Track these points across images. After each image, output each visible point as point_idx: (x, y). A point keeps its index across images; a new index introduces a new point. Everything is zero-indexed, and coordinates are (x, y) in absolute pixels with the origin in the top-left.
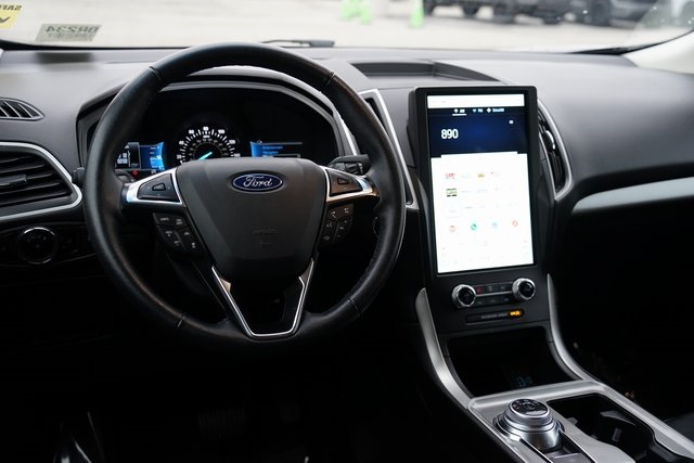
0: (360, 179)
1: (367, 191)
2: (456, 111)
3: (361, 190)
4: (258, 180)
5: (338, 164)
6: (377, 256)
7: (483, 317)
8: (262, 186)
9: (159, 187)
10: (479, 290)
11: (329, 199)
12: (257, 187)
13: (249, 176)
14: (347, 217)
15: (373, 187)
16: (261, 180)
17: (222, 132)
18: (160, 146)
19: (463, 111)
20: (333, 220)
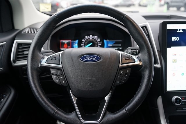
0: (135, 57)
1: (137, 62)
2: (179, 30)
3: (135, 62)
4: (90, 57)
5: (129, 50)
6: (140, 90)
7: (184, 109)
8: (92, 60)
9: (54, 59)
10: (183, 99)
11: (120, 65)
12: (90, 60)
13: (87, 55)
14: (127, 73)
15: (140, 61)
16: (92, 57)
17: (96, 37)
18: (77, 41)
19: (182, 30)
20: (121, 74)
